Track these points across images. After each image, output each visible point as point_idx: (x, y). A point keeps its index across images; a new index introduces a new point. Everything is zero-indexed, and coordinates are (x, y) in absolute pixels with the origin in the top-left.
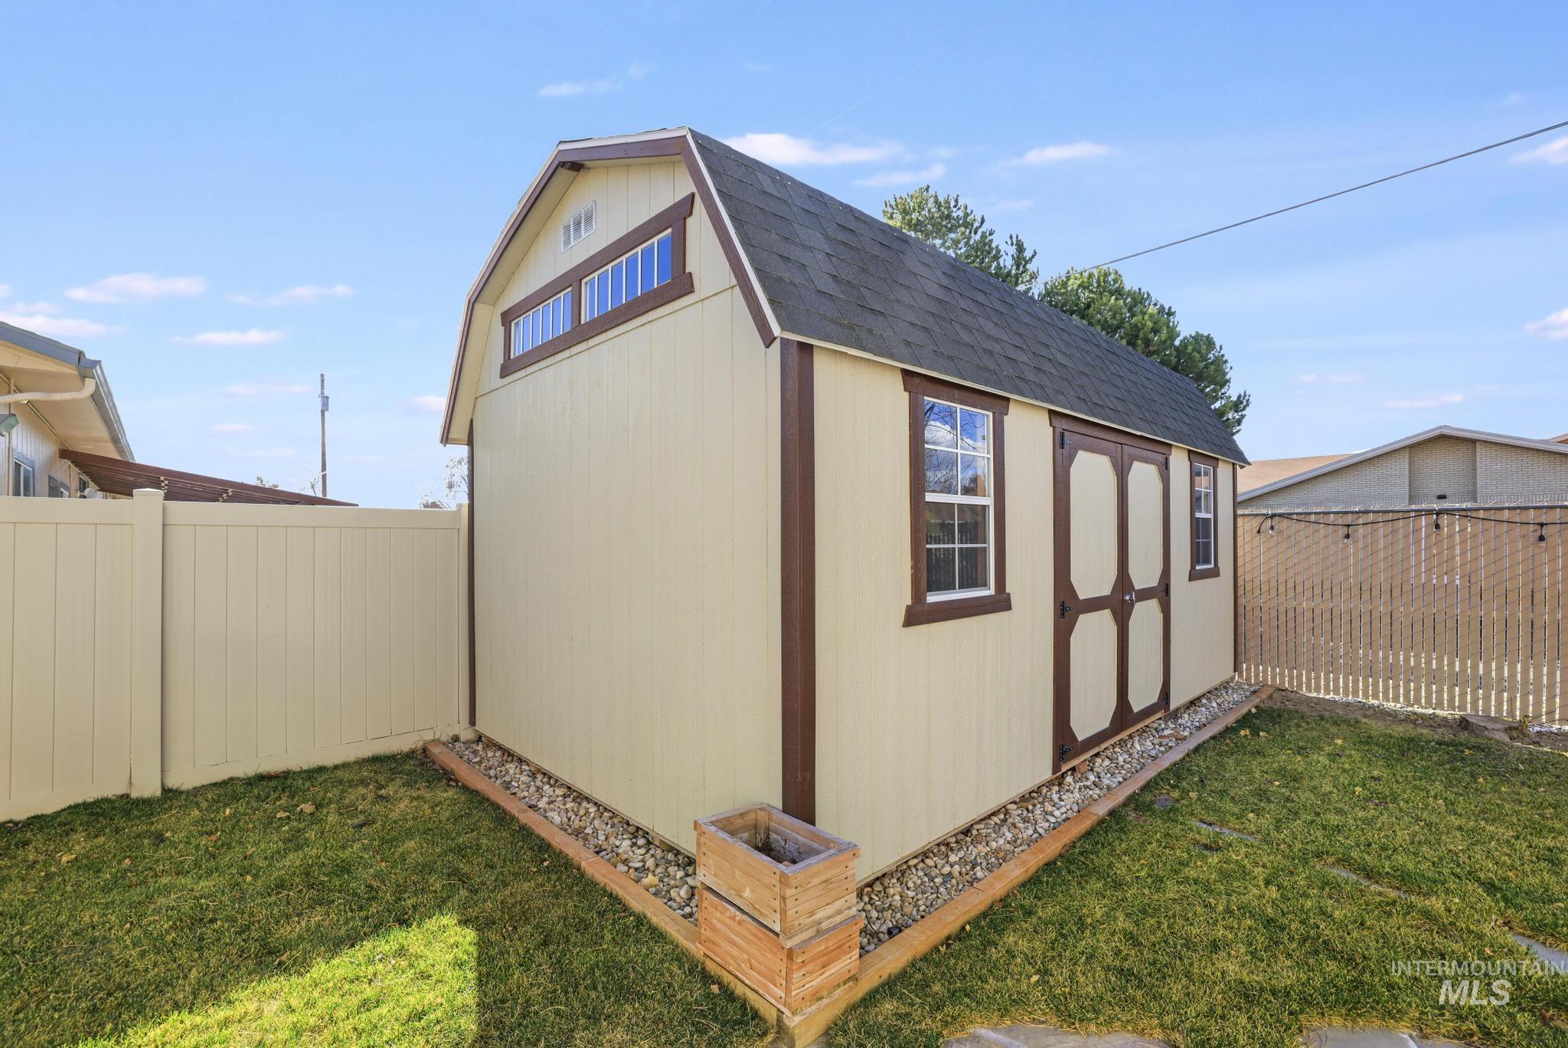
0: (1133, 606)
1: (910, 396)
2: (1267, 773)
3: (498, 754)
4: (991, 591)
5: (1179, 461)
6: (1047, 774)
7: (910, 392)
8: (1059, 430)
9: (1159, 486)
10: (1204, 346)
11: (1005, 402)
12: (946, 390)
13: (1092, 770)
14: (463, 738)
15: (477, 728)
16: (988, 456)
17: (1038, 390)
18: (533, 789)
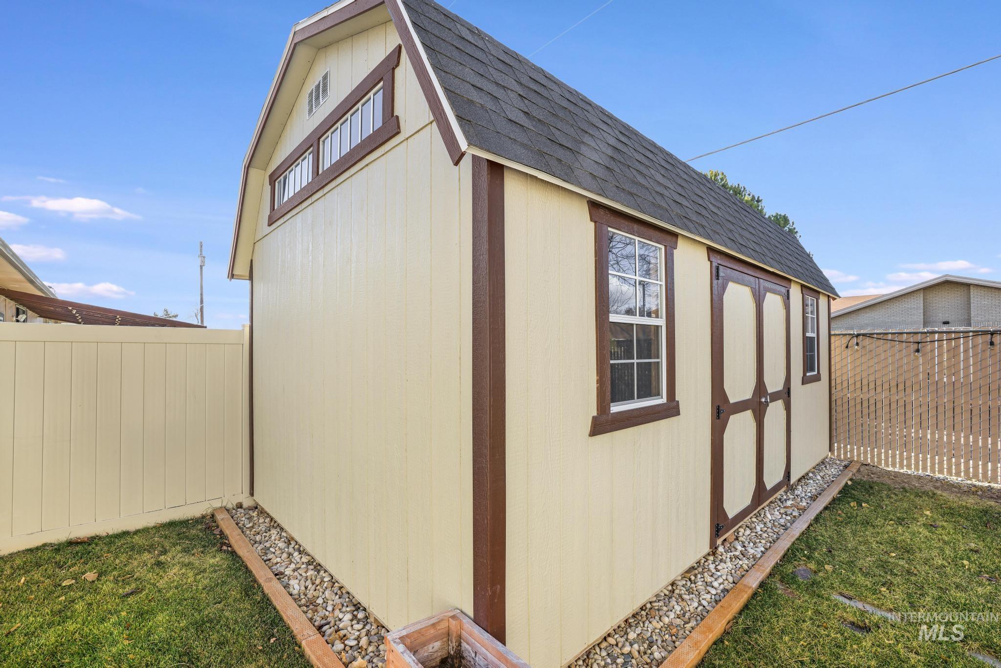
0: (768, 406)
1: (595, 226)
2: (881, 543)
3: (268, 520)
4: (663, 400)
5: (795, 292)
6: (707, 549)
7: (595, 222)
8: (715, 264)
9: (783, 312)
10: (782, 222)
11: (674, 239)
12: (626, 223)
13: (737, 539)
14: (245, 505)
15: (254, 498)
16: (660, 283)
17: (701, 230)
18: (285, 555)
